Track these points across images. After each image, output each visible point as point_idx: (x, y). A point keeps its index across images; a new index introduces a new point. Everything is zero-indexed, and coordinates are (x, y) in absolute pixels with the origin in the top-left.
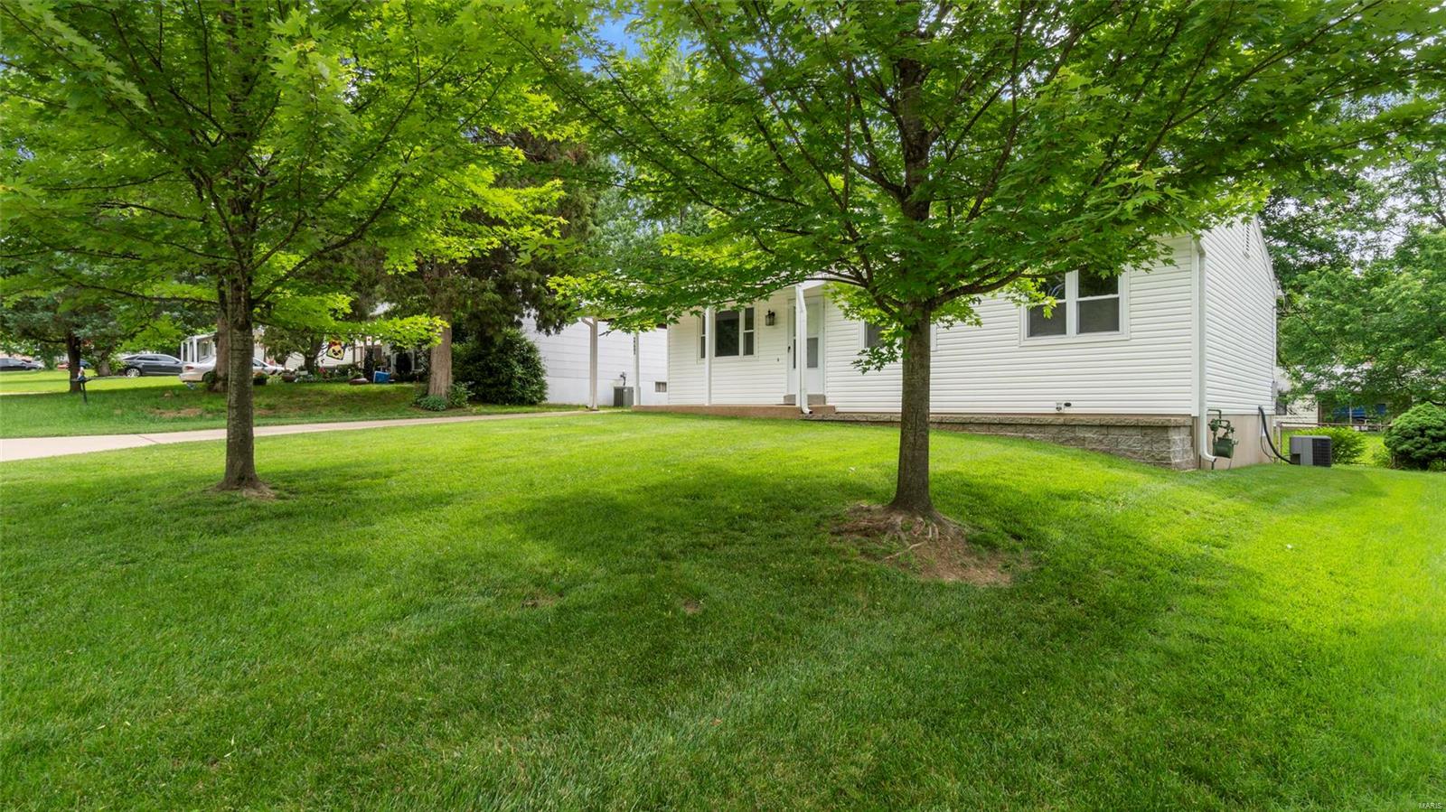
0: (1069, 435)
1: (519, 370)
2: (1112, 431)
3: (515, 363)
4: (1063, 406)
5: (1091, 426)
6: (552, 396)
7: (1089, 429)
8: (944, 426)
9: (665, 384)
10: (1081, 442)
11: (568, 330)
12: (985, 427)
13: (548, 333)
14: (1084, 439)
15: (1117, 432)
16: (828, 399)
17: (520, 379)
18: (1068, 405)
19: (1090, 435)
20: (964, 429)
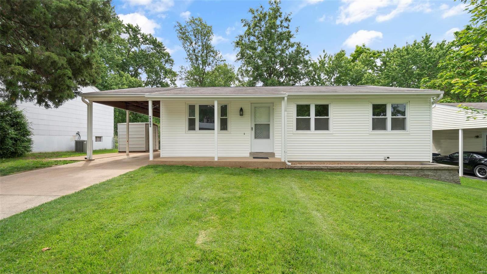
0: (422, 173)
1: (12, 132)
2: (438, 171)
3: (8, 127)
4: (386, 158)
5: (430, 170)
6: (36, 148)
7: (429, 171)
8: (367, 171)
9: (100, 137)
10: (427, 176)
11: (68, 104)
12: (387, 171)
13: (47, 106)
14: (428, 175)
15: (440, 172)
16: (276, 154)
17: (11, 138)
18: (388, 158)
19: (429, 173)
20: (377, 172)
